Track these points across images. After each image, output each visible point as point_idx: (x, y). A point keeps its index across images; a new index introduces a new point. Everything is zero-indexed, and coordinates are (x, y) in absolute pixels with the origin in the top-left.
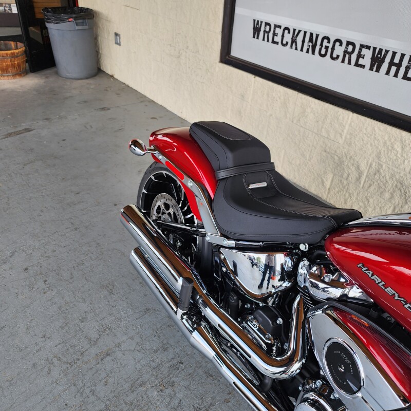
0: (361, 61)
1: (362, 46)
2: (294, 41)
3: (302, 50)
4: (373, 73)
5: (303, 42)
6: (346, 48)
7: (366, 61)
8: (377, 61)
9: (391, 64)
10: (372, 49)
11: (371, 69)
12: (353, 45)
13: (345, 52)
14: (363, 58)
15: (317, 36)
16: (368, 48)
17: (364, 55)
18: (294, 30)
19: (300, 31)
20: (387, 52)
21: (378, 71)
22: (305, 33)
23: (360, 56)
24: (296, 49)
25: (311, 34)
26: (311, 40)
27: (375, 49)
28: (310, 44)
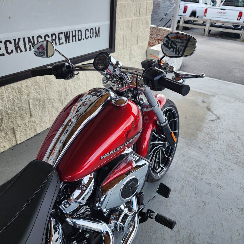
0: (61, 41)
1: (59, 34)
2: (17, 47)
3: (26, 50)
4: (68, 44)
5: (25, 45)
6: (52, 38)
7: (63, 40)
8: (67, 38)
9: (73, 36)
10: (63, 33)
11: (66, 42)
12: (55, 34)
13: (52, 40)
14: (61, 39)
15: (33, 37)
16: (62, 33)
17: (61, 38)
18: (15, 40)
19: (19, 39)
20: (69, 32)
21: (69, 42)
22: (24, 39)
23: (59, 39)
24: (21, 51)
25: (29, 38)
26: (30, 41)
27: (64, 33)
28: (30, 44)
